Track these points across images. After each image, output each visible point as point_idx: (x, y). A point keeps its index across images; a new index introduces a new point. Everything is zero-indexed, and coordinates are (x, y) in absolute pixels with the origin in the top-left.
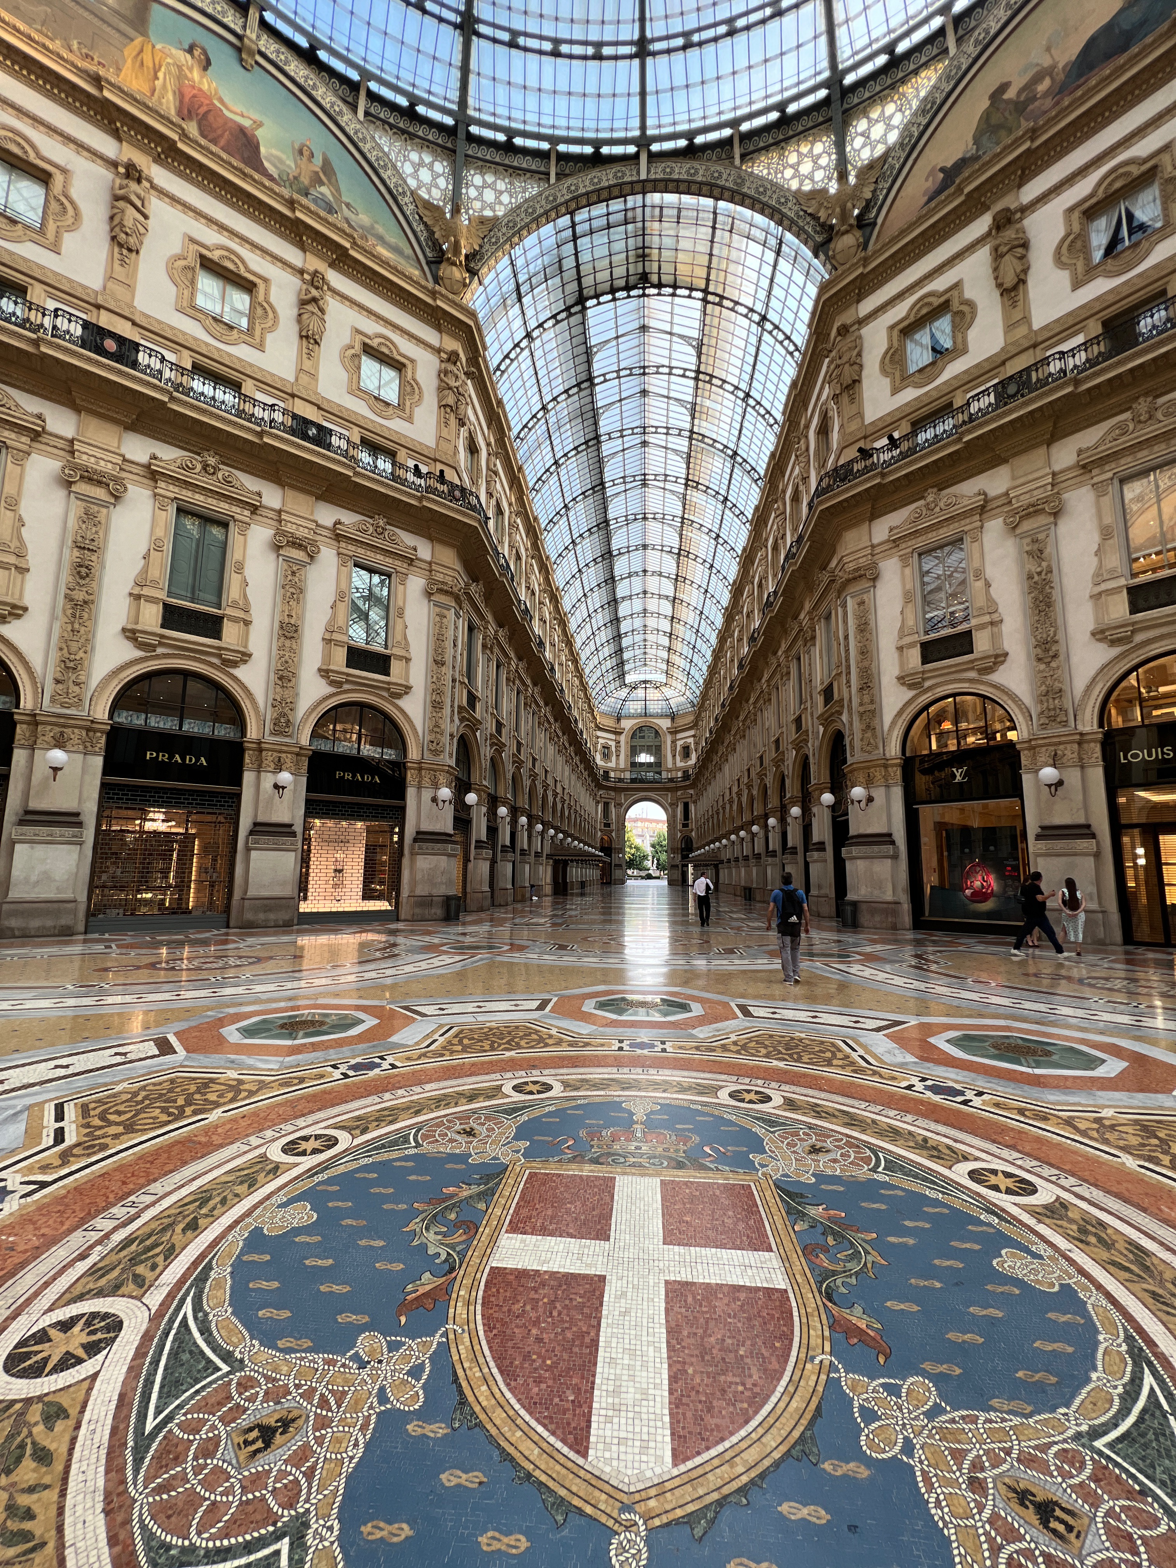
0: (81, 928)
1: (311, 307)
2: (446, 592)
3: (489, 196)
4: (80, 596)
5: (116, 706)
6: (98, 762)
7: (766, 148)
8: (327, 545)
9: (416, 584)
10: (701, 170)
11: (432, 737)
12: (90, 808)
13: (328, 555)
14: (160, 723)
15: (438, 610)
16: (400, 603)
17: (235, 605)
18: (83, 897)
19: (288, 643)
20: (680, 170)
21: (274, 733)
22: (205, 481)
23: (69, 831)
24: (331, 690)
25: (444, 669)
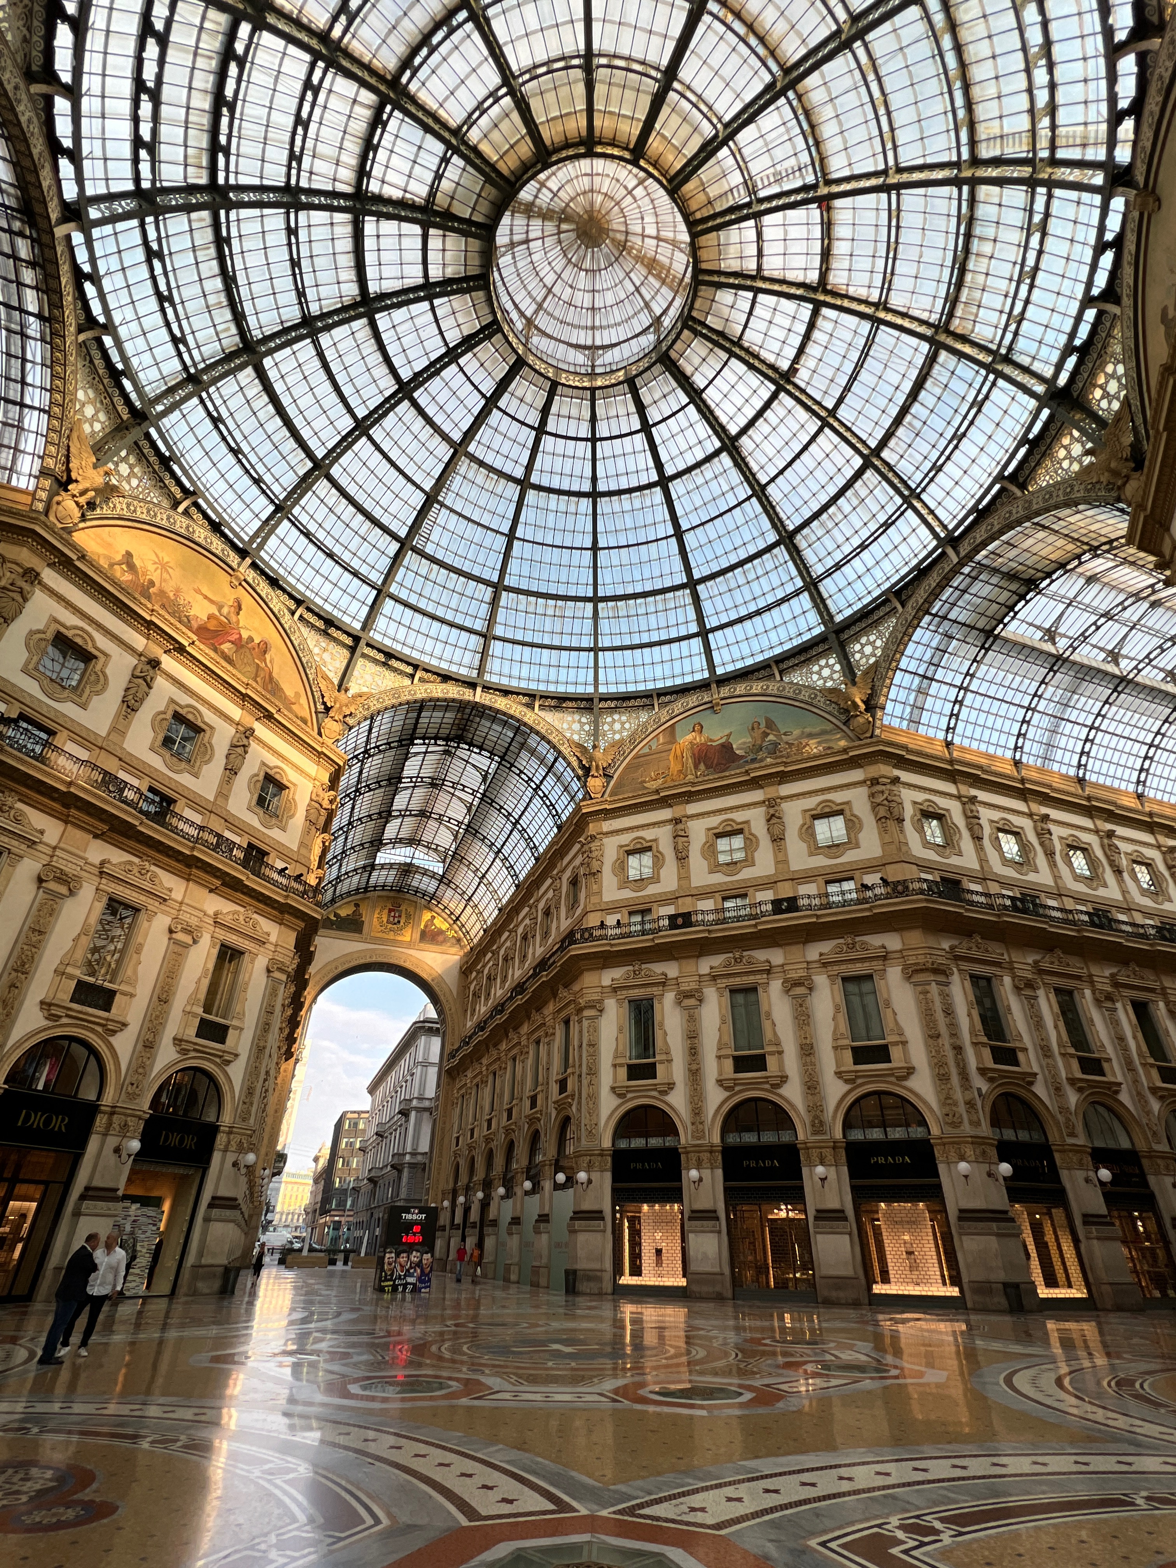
0: (729, 1294)
1: (774, 820)
2: (922, 970)
3: (868, 650)
4: (694, 1067)
5: (724, 1131)
6: (719, 1172)
7: (1038, 464)
8: (819, 974)
9: (894, 973)
10: (995, 521)
11: (947, 1110)
12: (721, 1207)
13: (821, 980)
14: (750, 1138)
15: (920, 988)
16: (885, 996)
17: (771, 1044)
18: (727, 1271)
19: (808, 1059)
20: (980, 534)
21: (815, 1133)
22: (737, 969)
23: (711, 1223)
24: (848, 1087)
25: (940, 1041)
